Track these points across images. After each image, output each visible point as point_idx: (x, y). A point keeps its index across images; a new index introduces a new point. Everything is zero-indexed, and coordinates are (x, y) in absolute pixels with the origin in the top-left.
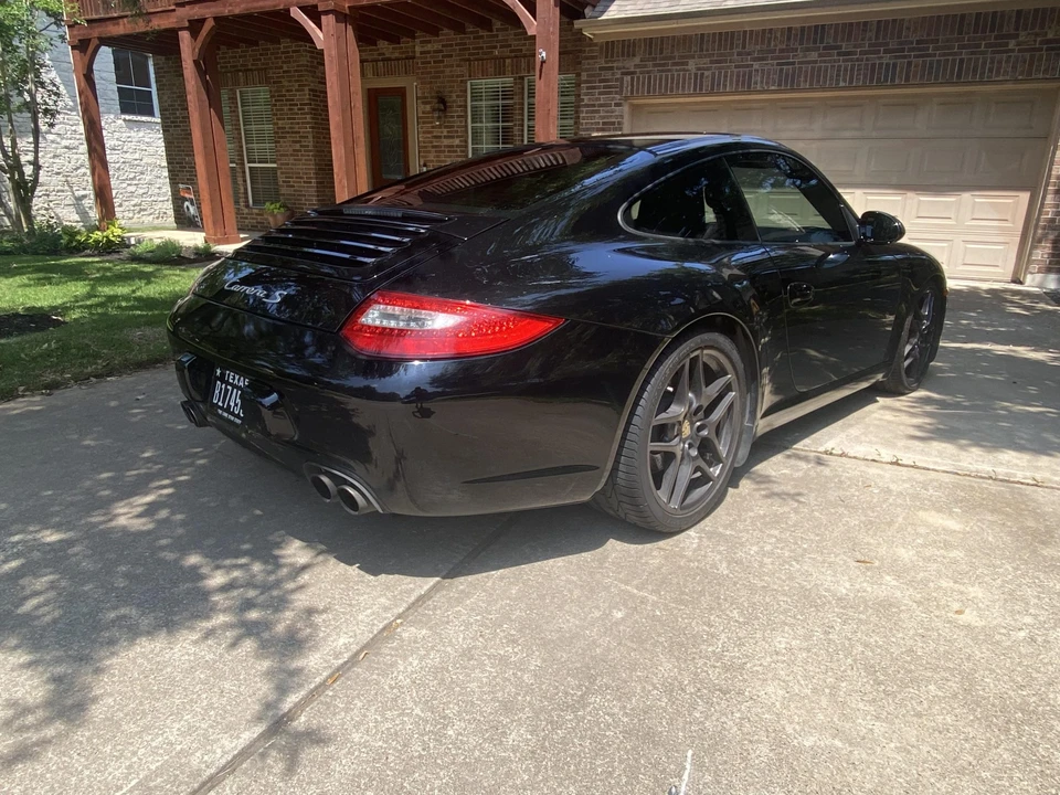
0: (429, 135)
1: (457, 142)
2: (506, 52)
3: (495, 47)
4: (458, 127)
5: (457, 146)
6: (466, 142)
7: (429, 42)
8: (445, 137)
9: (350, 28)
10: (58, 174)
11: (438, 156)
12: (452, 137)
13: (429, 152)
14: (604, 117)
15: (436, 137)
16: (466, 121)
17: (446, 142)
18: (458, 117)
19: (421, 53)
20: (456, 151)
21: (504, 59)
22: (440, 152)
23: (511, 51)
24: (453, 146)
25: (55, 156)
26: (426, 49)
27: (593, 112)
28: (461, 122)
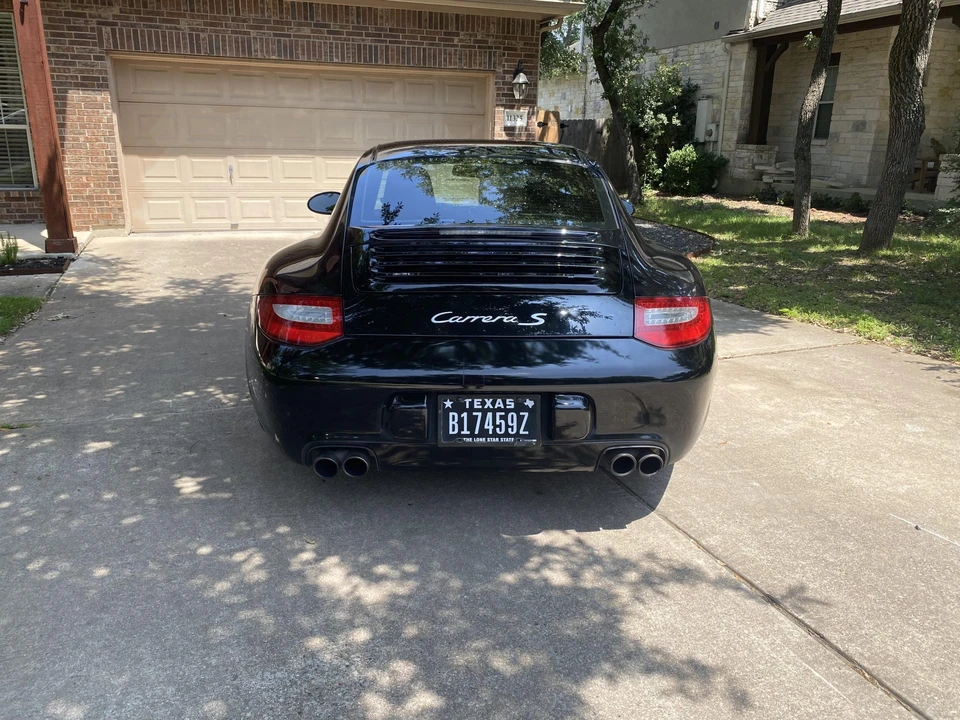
14: (82, 71)
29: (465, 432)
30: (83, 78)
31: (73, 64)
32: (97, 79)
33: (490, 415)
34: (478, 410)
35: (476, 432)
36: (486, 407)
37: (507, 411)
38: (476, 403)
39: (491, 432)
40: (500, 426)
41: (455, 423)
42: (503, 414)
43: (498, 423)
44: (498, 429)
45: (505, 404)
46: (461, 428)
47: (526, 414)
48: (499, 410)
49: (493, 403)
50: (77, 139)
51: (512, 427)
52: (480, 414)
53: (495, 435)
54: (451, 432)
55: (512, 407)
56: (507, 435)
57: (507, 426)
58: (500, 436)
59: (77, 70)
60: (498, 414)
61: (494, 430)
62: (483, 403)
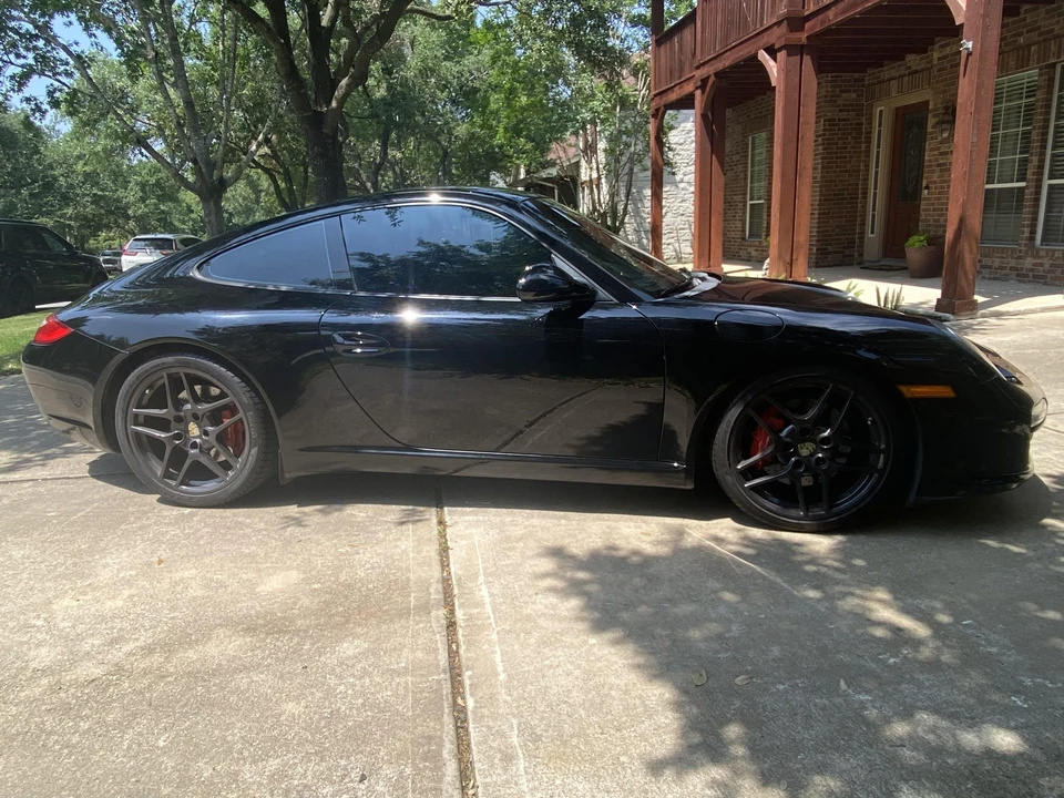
2: (1034, 36)
3: (1020, 34)
7: (948, 45)
9: (807, 59)
10: (682, 215)
11: (942, 176)
15: (941, 154)
19: (939, 59)
21: (1029, 46)
22: (945, 170)
23: (1040, 35)
25: (682, 201)
26: (944, 54)
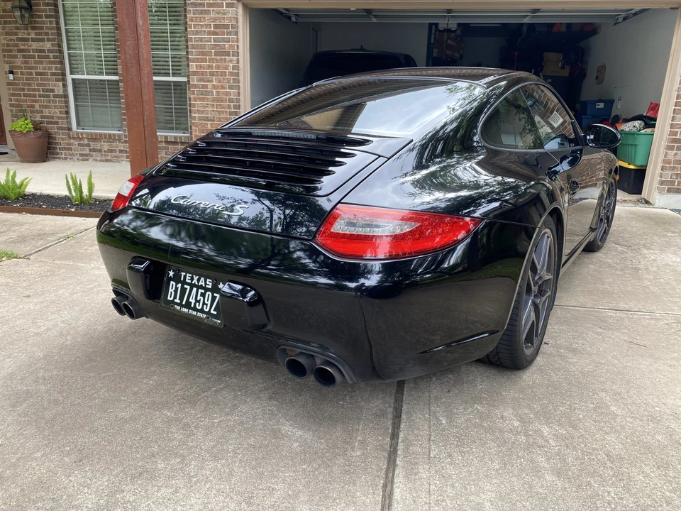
0: (14, 37)
1: (48, 45)
4: (47, 28)
5: (49, 51)
6: (60, 46)
8: (33, 40)
11: (26, 62)
12: (43, 40)
13: (15, 57)
14: (215, 20)
15: (22, 39)
16: (58, 23)
17: (35, 45)
18: (47, 17)
20: (48, 57)
22: (29, 57)
24: (43, 51)
27: (201, 12)
28: (51, 23)
29: (177, 301)
30: (216, 26)
31: (207, 12)
32: (226, 27)
33: (195, 289)
34: (188, 284)
35: (184, 303)
36: (193, 283)
37: (207, 290)
38: (188, 278)
39: (192, 306)
40: (199, 302)
41: (172, 291)
42: (203, 291)
43: (198, 299)
44: (197, 304)
45: (206, 284)
46: (175, 297)
47: (218, 296)
48: (201, 287)
49: (198, 281)
50: (206, 87)
51: (207, 305)
52: (188, 287)
53: (195, 309)
54: (169, 298)
55: (210, 287)
56: (202, 311)
57: (204, 303)
58: (198, 311)
59: (211, 18)
60: (200, 291)
61: (195, 304)
62: (192, 279)
